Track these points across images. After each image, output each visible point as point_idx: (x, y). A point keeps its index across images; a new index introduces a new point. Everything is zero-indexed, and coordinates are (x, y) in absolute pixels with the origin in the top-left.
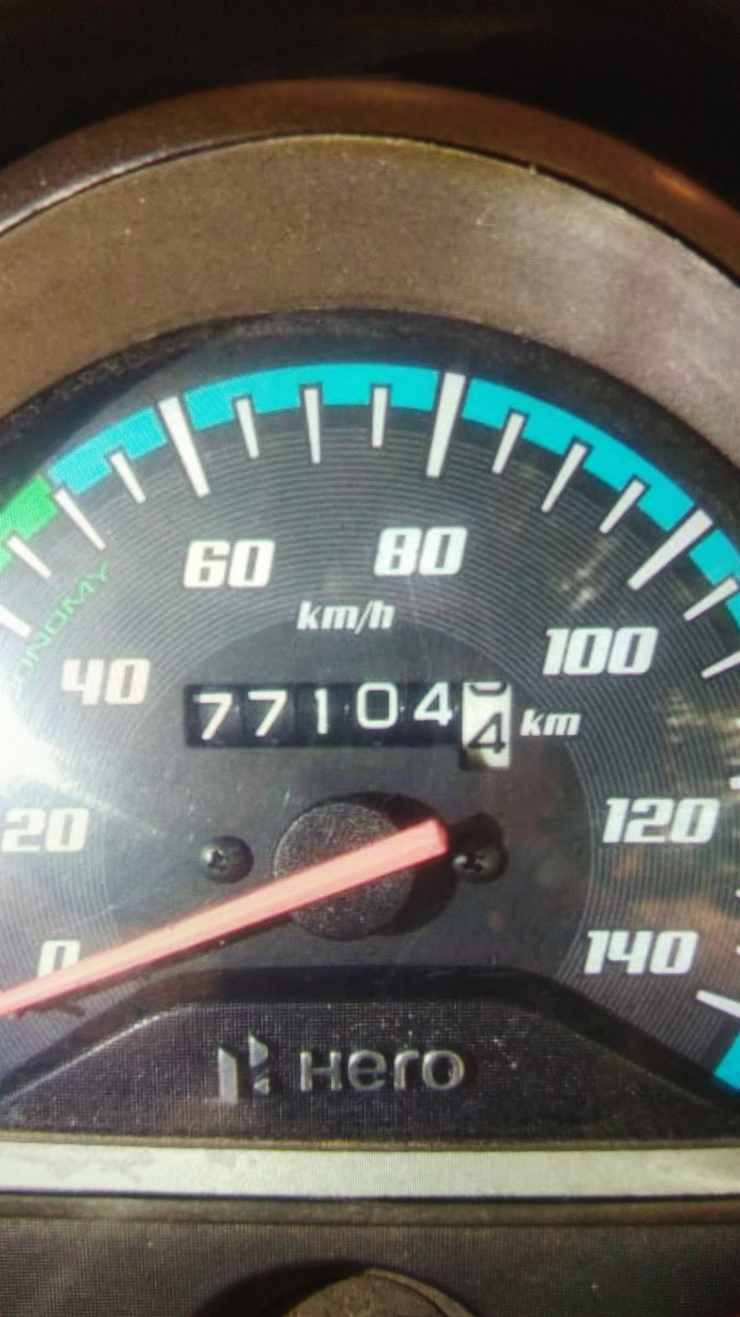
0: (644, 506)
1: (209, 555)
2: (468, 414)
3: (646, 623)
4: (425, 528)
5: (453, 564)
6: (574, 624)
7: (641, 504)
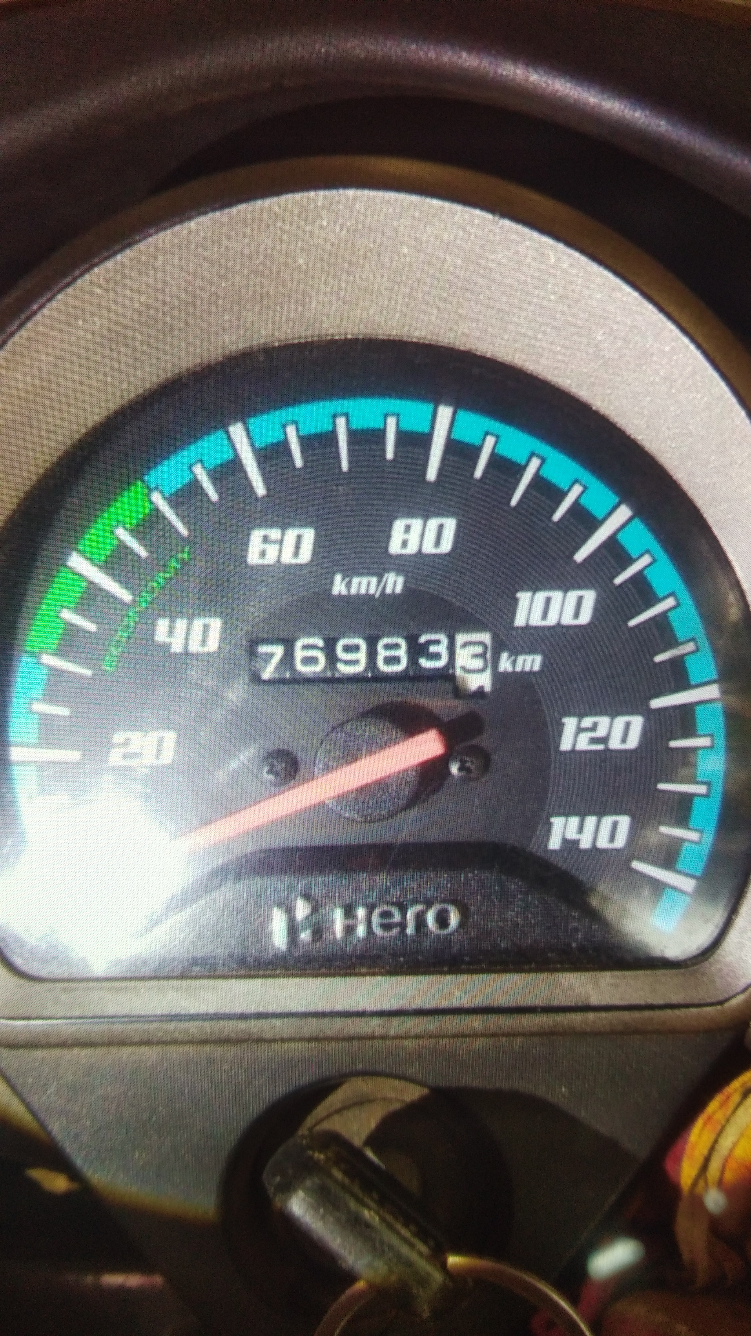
0: (584, 501)
1: (266, 539)
2: (455, 435)
3: (587, 587)
4: (426, 518)
5: (446, 546)
6: (536, 588)
7: (581, 500)
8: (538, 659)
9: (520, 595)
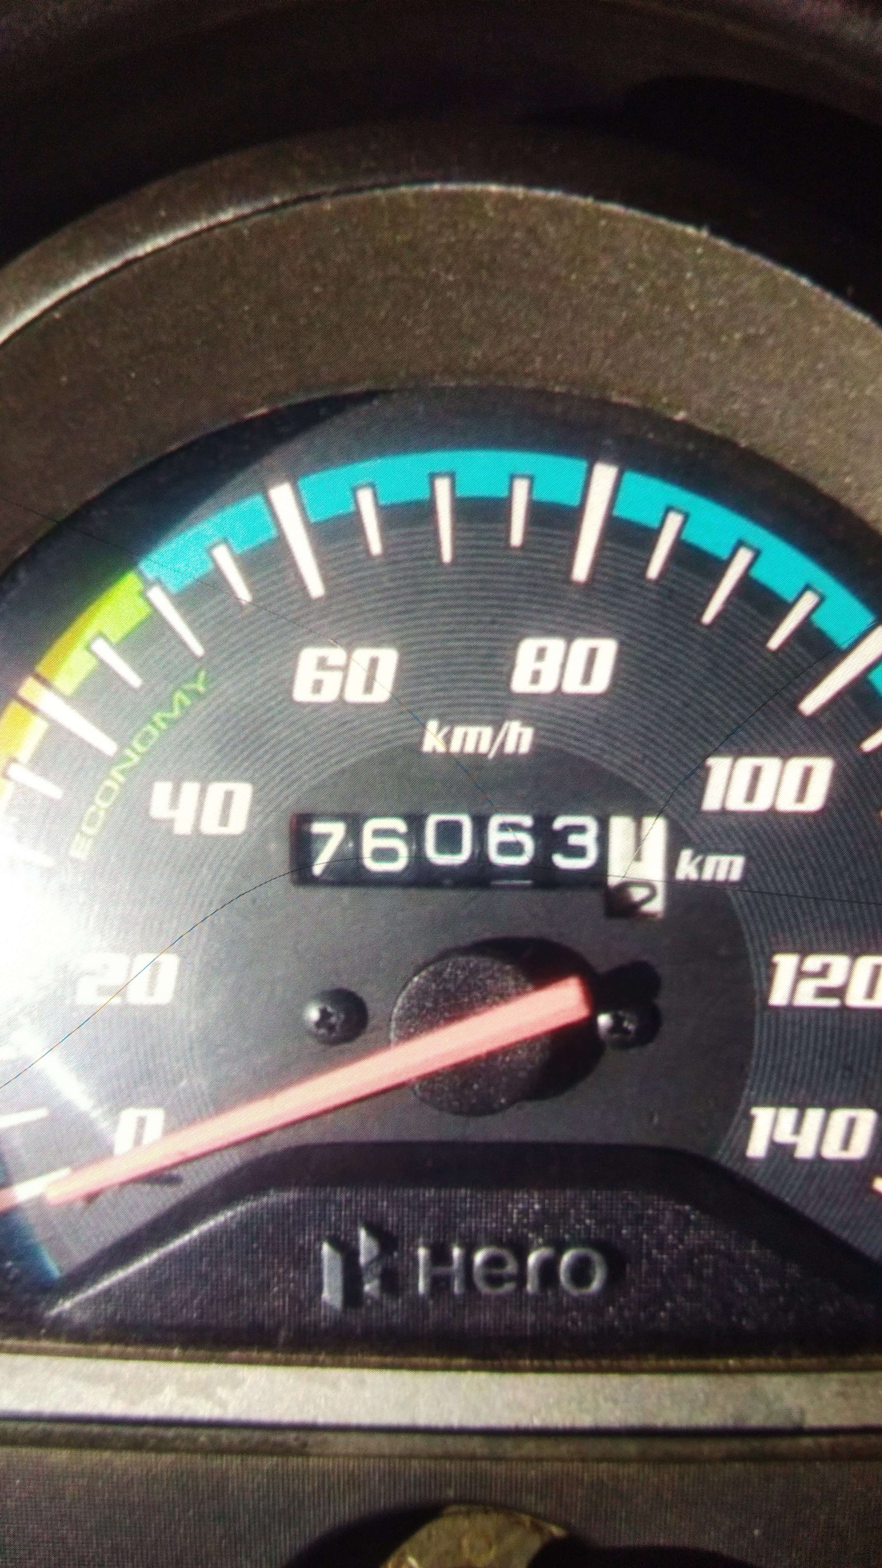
0: (818, 620)
1: (322, 664)
2: (620, 511)
3: (820, 754)
4: (570, 640)
5: (600, 682)
6: (738, 753)
7: (815, 618)
8: (739, 861)
9: (712, 761)
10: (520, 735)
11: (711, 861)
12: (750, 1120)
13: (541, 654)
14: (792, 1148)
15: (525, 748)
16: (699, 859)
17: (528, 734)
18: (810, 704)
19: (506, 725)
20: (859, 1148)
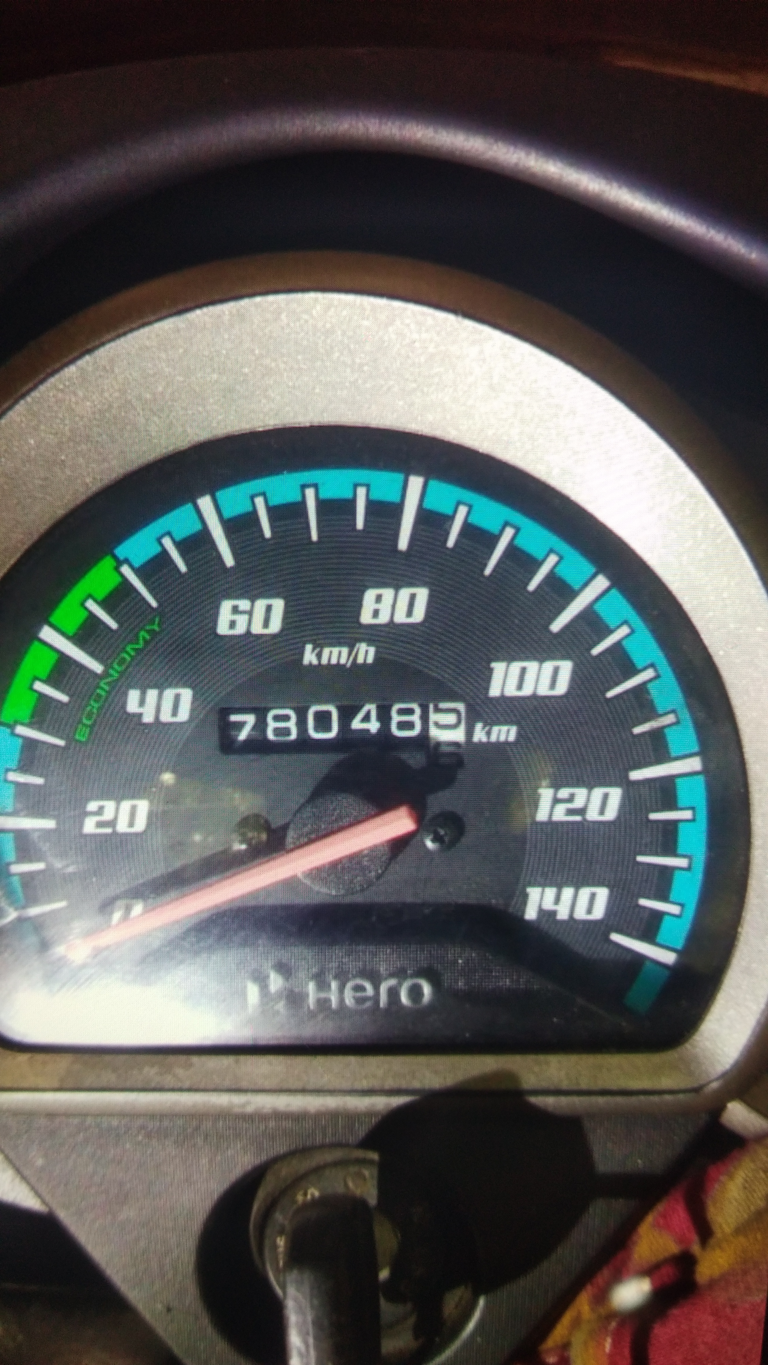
0: (559, 572)
1: (235, 610)
2: (427, 505)
3: (563, 658)
4: (397, 588)
5: (419, 615)
6: (510, 659)
7: (557, 570)
8: (513, 730)
9: (494, 665)
10: (367, 652)
11: (495, 729)
12: (525, 896)
13: (379, 598)
14: (554, 913)
15: (370, 660)
16: (487, 728)
17: (372, 650)
18: (556, 626)
19: (357, 645)
20: (599, 912)
